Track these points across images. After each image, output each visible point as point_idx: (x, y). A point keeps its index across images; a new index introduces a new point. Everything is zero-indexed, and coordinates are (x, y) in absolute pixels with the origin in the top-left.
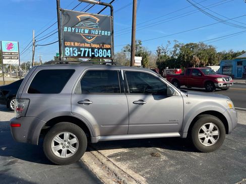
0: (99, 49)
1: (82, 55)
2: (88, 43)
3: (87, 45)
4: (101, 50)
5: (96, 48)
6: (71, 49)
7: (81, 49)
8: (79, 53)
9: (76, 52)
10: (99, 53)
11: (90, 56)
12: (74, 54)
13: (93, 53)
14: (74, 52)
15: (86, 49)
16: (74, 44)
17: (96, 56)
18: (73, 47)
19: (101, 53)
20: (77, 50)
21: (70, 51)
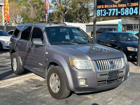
0: (125, 8)
1: (110, 15)
2: (115, 4)
3: (114, 6)
4: (128, 9)
5: (122, 7)
6: (101, 10)
7: (109, 10)
8: (107, 13)
9: (105, 12)
10: (125, 11)
11: (117, 14)
12: (103, 15)
13: (119, 12)
14: (103, 13)
15: (113, 9)
16: (104, 6)
17: (122, 14)
18: (103, 9)
19: (127, 11)
20: (105, 11)
21: (100, 12)
